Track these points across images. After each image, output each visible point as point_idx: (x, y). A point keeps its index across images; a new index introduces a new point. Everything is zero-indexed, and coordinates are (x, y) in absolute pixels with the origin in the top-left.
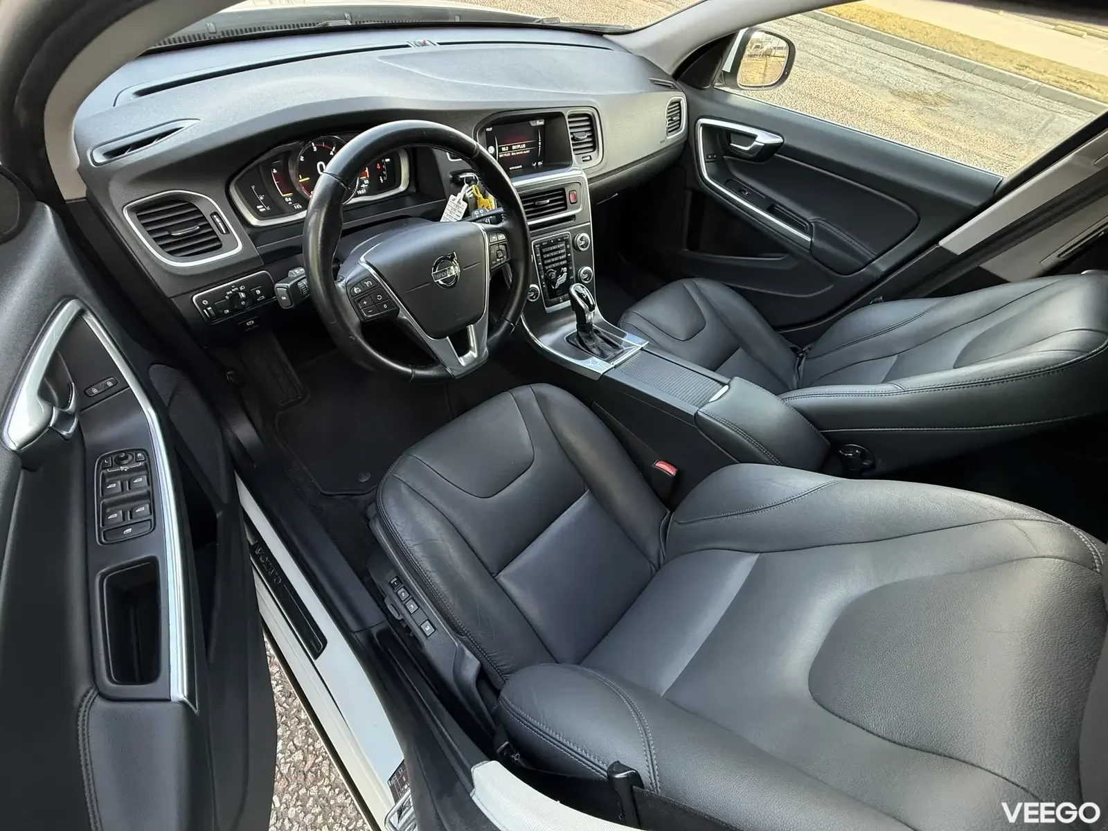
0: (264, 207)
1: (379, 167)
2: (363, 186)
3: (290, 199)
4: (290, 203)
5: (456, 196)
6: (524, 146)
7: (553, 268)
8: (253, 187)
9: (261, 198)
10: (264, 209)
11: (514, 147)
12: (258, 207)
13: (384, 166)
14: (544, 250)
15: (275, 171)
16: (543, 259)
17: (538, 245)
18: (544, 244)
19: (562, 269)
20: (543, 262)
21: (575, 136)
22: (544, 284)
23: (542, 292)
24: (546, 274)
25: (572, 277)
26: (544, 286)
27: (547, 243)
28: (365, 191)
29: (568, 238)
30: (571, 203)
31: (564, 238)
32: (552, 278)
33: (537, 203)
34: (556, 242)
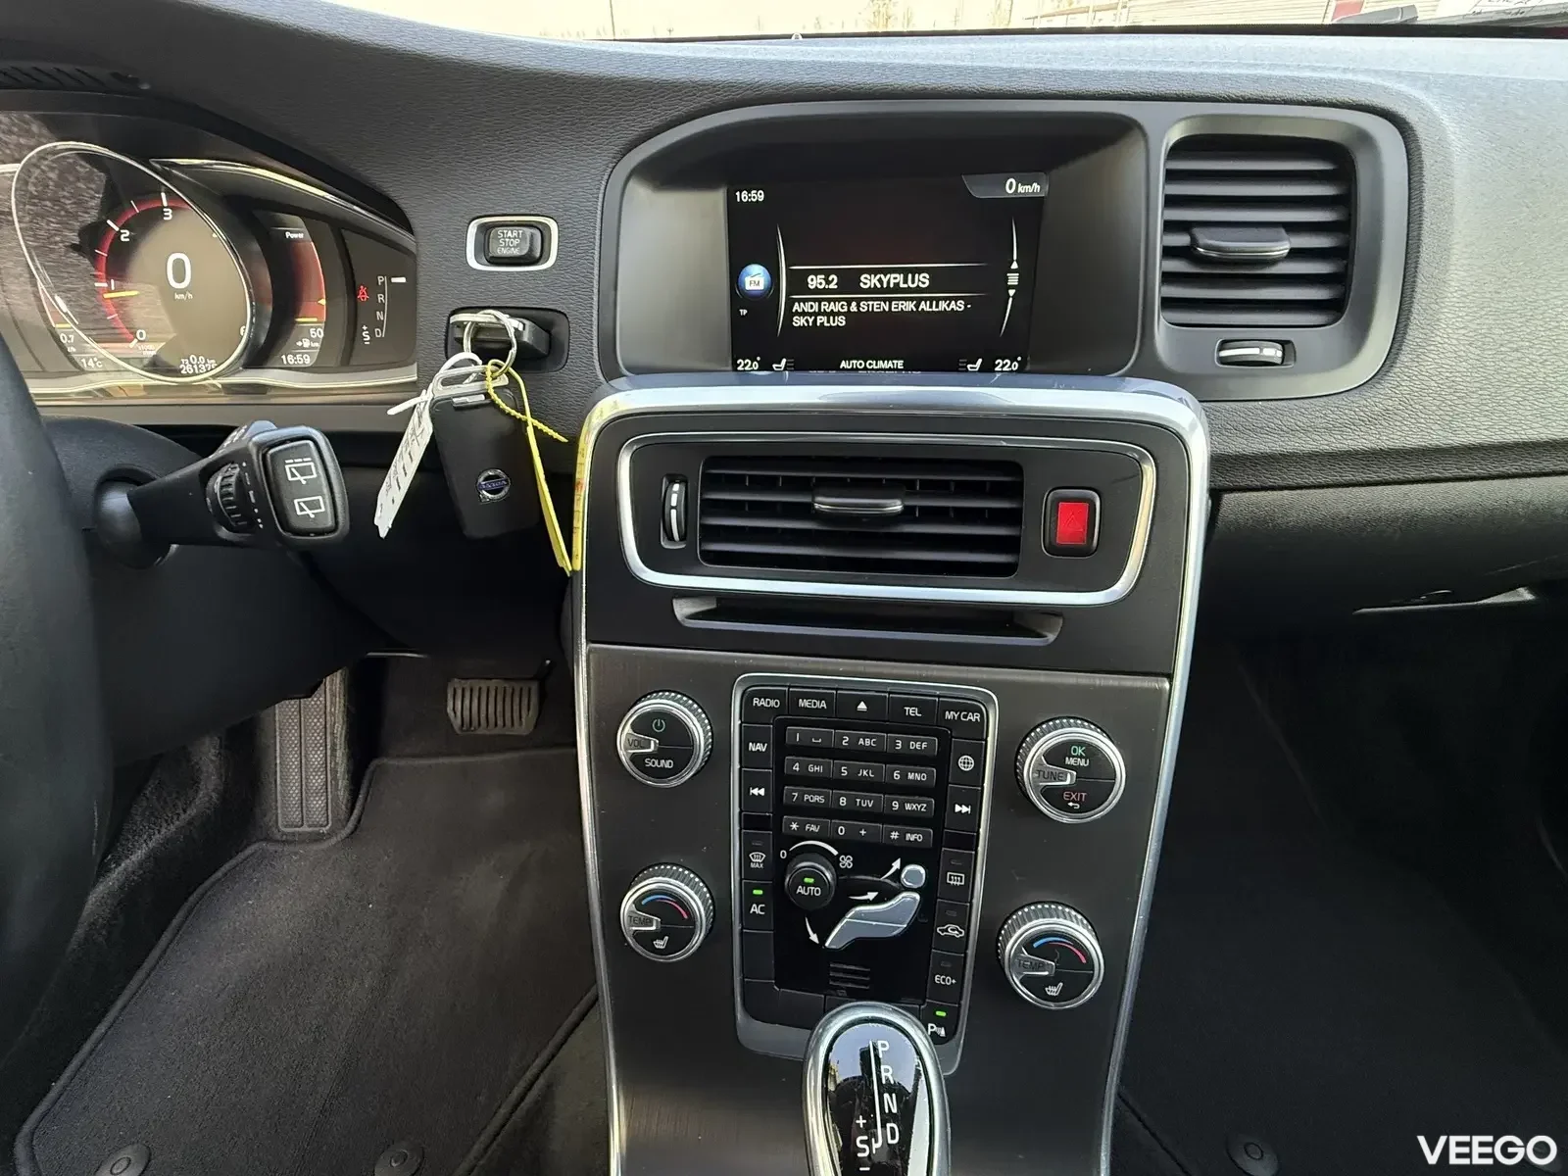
2: (306, 343)
3: (72, 339)
4: (73, 350)
6: (923, 280)
7: (843, 846)
11: (868, 281)
13: (380, 298)
14: (797, 734)
16: (783, 779)
17: (773, 703)
18: (804, 703)
19: (897, 865)
20: (778, 794)
21: (1206, 239)
22: (758, 900)
23: (737, 927)
24: (783, 854)
25: (953, 931)
26: (755, 909)
27: (824, 704)
28: (308, 361)
29: (974, 717)
30: (1054, 550)
31: (949, 715)
32: (801, 890)
33: (823, 503)
34: (887, 714)
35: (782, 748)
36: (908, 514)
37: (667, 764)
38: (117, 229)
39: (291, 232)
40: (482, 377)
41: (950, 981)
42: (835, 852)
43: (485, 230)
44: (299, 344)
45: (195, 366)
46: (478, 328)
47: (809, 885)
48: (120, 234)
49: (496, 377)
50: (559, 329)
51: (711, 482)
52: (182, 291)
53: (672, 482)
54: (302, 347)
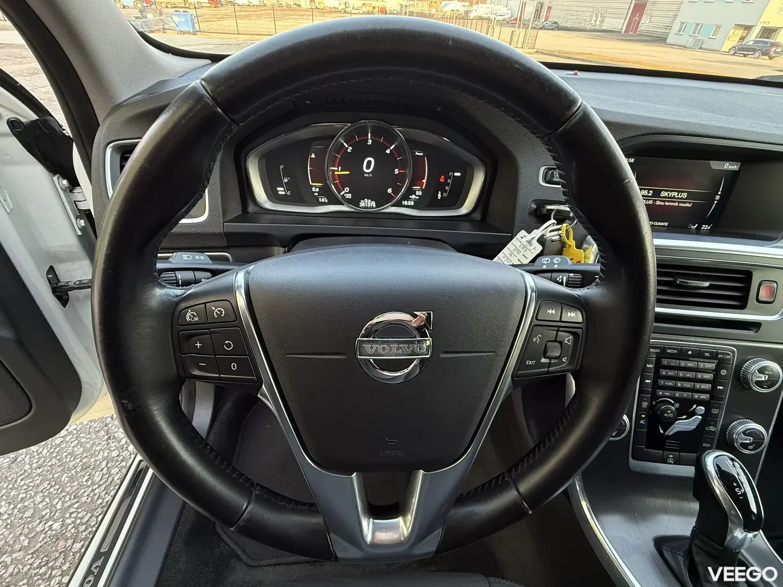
0: (284, 191)
1: (442, 180)
2: (413, 197)
3: (317, 190)
4: (317, 194)
5: (529, 232)
6: (685, 195)
7: (676, 400)
8: (282, 167)
9: (286, 180)
10: (284, 193)
11: (664, 194)
12: (279, 189)
13: (449, 181)
14: (665, 362)
15: (313, 156)
16: (657, 377)
17: (657, 351)
18: (669, 351)
19: (694, 406)
20: (655, 382)
22: (643, 419)
23: (633, 428)
24: (654, 403)
25: (712, 429)
26: (642, 422)
27: (676, 352)
28: (412, 203)
29: (728, 357)
30: (759, 301)
31: (720, 356)
32: (666, 415)
34: (698, 355)
35: (659, 366)
36: (711, 287)
38: (347, 146)
39: (418, 152)
41: (708, 445)
42: (673, 402)
43: (546, 170)
44: (411, 197)
45: (366, 204)
47: (669, 413)
48: (348, 148)
52: (366, 173)
54: (411, 198)
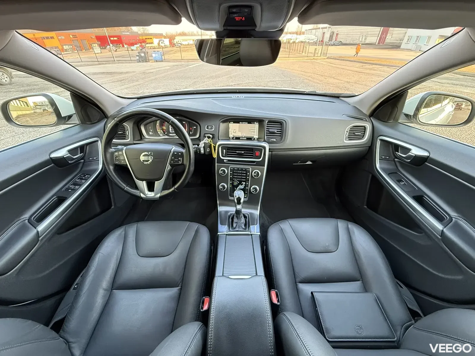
1: (191, 129)
3: (160, 132)
4: (159, 134)
7: (238, 181)
8: (150, 127)
9: (151, 131)
12: (150, 133)
15: (158, 124)
17: (232, 169)
18: (235, 169)
19: (243, 182)
20: (233, 176)
21: (270, 130)
23: (229, 188)
24: (233, 182)
25: (247, 188)
26: (231, 187)
27: (237, 169)
29: (249, 170)
30: (256, 156)
31: (247, 170)
33: (237, 152)
34: (242, 170)
35: (233, 172)
36: (244, 153)
37: (223, 174)
38: (165, 122)
39: (184, 122)
40: (208, 140)
41: (247, 192)
43: (207, 126)
46: (208, 136)
47: (235, 184)
49: (210, 140)
50: (214, 136)
51: (228, 150)
53: (224, 149)
